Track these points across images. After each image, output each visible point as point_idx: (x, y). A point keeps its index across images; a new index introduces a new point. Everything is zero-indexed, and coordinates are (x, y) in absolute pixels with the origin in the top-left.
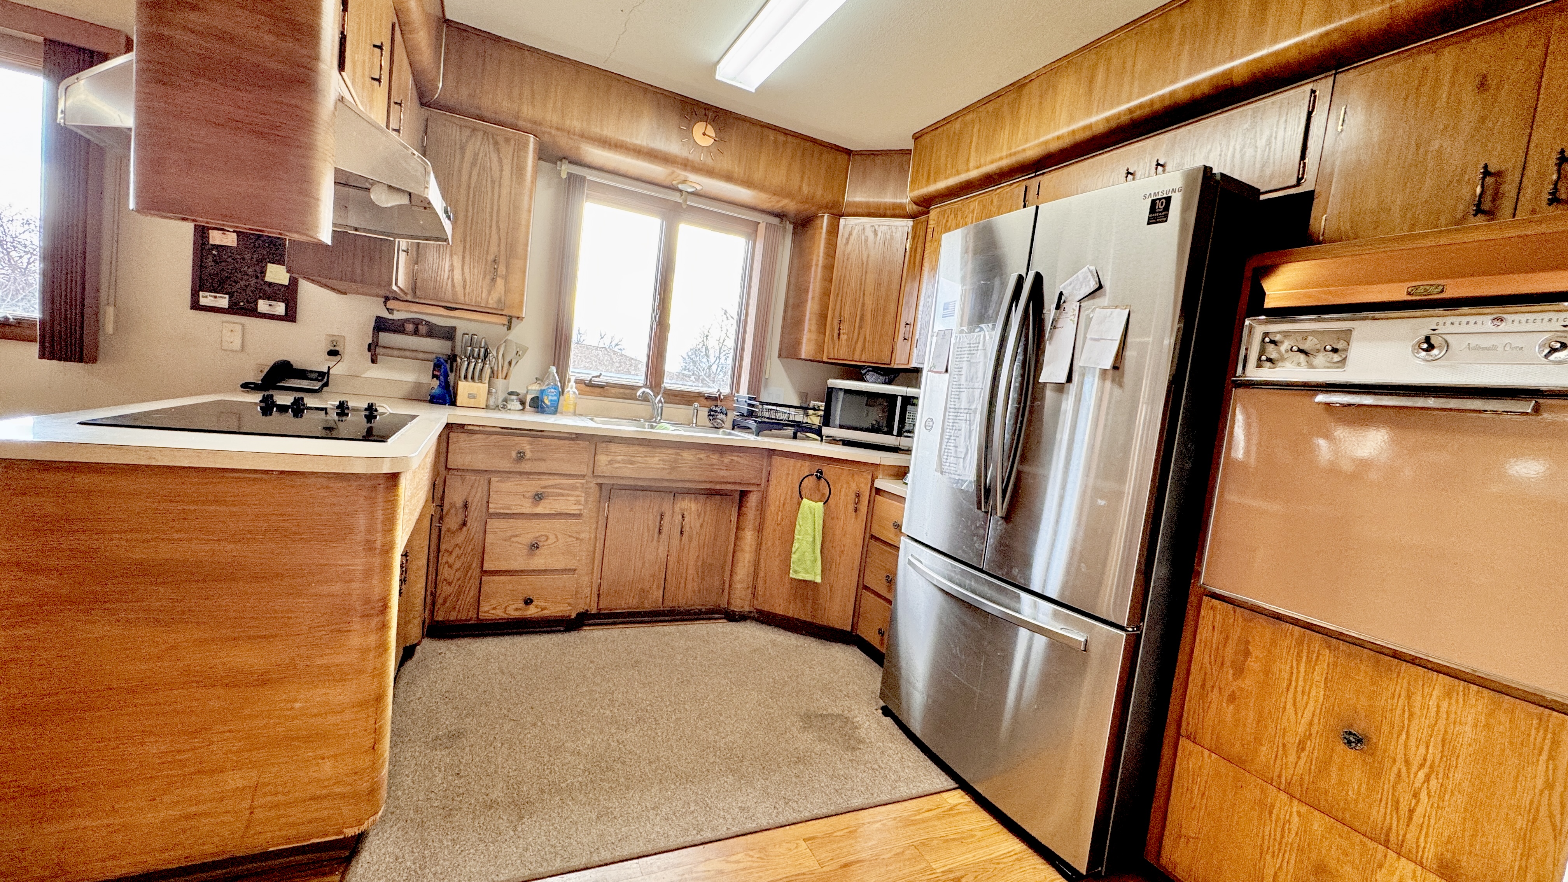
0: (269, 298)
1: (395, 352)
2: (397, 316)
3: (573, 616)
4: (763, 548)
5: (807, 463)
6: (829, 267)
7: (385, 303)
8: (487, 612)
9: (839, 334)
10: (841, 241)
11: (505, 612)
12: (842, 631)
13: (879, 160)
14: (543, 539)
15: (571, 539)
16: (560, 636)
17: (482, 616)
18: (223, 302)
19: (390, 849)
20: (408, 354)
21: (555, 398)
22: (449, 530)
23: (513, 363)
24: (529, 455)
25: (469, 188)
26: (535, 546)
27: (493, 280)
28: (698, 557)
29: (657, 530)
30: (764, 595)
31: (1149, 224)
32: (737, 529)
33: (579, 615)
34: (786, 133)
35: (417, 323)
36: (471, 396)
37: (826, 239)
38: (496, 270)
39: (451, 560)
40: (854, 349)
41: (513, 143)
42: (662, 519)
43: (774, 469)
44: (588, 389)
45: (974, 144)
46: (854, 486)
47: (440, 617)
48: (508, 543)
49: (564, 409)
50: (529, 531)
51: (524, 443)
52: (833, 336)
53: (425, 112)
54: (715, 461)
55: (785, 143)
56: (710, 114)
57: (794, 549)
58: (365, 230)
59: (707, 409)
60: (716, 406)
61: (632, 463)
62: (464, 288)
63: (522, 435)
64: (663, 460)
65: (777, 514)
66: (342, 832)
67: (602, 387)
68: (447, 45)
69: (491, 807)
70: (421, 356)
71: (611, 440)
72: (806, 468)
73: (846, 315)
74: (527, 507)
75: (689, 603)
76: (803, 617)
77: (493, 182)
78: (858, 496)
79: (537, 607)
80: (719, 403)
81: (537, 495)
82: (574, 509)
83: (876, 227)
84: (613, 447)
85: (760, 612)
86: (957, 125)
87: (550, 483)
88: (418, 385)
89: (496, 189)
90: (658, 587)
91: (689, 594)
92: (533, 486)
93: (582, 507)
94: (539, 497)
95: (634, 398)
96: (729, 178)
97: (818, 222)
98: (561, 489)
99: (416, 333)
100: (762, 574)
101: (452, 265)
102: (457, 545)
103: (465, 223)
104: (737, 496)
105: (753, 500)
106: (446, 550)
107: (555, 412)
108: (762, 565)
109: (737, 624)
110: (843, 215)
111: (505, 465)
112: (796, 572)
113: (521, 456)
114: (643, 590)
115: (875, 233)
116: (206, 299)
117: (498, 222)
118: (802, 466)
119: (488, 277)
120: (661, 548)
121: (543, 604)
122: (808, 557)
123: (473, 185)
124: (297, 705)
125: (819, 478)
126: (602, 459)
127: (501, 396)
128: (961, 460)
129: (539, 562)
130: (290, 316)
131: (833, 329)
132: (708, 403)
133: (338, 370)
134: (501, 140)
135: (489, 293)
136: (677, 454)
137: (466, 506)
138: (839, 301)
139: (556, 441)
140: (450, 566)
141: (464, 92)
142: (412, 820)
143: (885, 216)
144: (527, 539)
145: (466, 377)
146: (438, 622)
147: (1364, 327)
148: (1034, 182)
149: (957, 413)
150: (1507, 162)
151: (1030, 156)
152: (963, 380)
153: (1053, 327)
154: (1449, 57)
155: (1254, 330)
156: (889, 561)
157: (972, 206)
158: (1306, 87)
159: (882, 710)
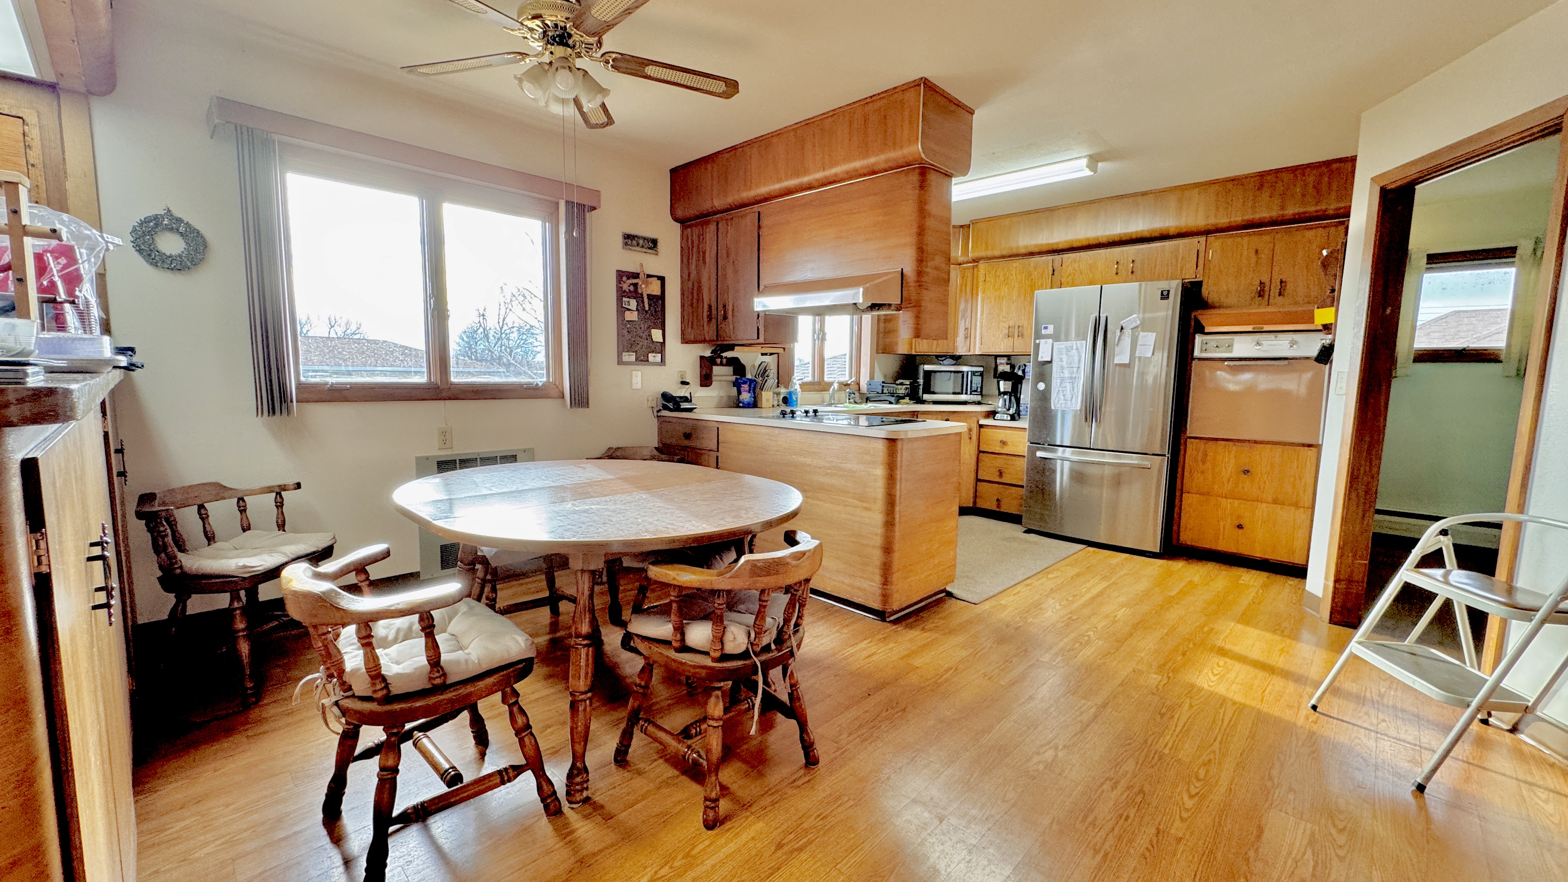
0: (654, 352)
18: (633, 357)
31: (1160, 299)
36: (767, 400)
60: (850, 389)
70: (726, 379)
88: (720, 397)
99: (721, 364)
116: (625, 357)
130: (663, 362)
132: (845, 388)
133: (691, 394)
147: (1237, 338)
148: (1057, 258)
149: (1063, 380)
150: (1266, 279)
151: (1061, 247)
152: (1064, 364)
153: (1119, 340)
154: (1246, 242)
155: (1199, 339)
156: (1000, 462)
157: (1015, 265)
158: (1195, 240)
159: (1025, 532)
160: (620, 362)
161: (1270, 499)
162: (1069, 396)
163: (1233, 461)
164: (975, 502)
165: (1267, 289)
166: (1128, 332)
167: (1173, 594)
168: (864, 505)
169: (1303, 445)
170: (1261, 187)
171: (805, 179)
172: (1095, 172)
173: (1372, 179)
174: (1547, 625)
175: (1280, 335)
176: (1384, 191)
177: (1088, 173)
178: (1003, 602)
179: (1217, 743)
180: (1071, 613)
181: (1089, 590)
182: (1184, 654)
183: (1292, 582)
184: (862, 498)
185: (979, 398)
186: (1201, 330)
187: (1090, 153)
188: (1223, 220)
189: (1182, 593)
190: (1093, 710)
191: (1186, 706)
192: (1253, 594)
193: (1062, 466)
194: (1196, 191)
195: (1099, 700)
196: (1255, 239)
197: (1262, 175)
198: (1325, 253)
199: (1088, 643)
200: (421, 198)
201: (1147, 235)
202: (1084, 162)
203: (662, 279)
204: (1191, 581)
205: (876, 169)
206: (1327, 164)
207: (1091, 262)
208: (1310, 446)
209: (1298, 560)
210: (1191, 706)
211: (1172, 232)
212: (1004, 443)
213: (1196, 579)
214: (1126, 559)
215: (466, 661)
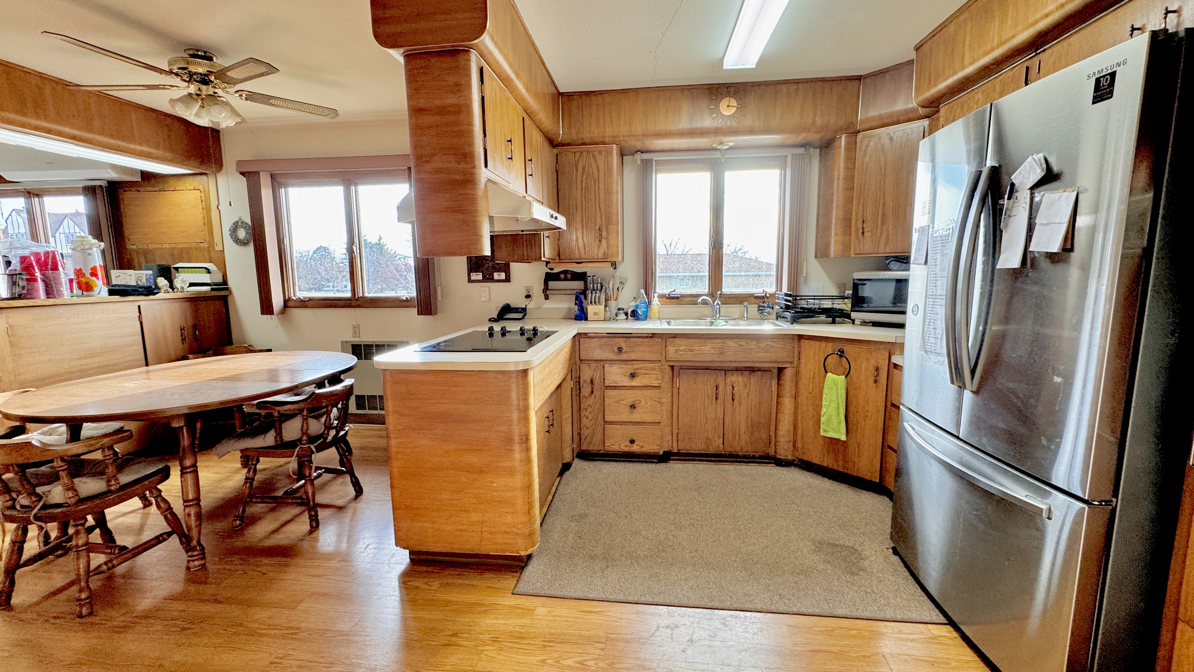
0: (498, 272)
1: (556, 292)
2: (556, 271)
3: (661, 453)
4: (799, 411)
5: (830, 344)
6: (850, 178)
7: (546, 266)
8: (609, 446)
9: (863, 233)
10: (859, 154)
11: (619, 447)
12: (871, 482)
13: (887, 76)
14: (638, 402)
15: (654, 402)
16: (654, 465)
17: (607, 448)
18: (480, 276)
19: (542, 567)
20: (562, 292)
21: (645, 310)
22: (584, 396)
23: (620, 289)
24: (624, 349)
25: (582, 188)
26: (633, 407)
27: (600, 241)
28: (747, 417)
29: (714, 397)
30: (803, 447)
31: (1094, 103)
32: (778, 397)
33: (664, 452)
34: (797, 82)
35: (565, 272)
36: (596, 314)
37: (846, 155)
38: (601, 235)
39: (587, 414)
40: (879, 243)
41: (603, 153)
42: (717, 389)
43: (803, 350)
44: (668, 300)
45: (967, 42)
46: (873, 362)
47: (584, 447)
48: (617, 405)
49: (652, 316)
50: (630, 396)
51: (622, 343)
52: (858, 235)
53: (555, 151)
54: (753, 347)
55: (797, 90)
56: (732, 89)
57: (822, 413)
58: (527, 231)
59: (757, 306)
60: (764, 303)
61: (691, 351)
62: (585, 249)
63: (620, 337)
64: (714, 348)
65: (809, 386)
66: (518, 553)
67: (678, 298)
68: (562, 109)
69: (593, 558)
70: (569, 292)
71: (675, 336)
72: (830, 348)
73: (869, 216)
74: (627, 382)
75: (744, 450)
76: (836, 468)
77: (595, 182)
78: (877, 369)
79: (638, 445)
80: (766, 300)
81: (631, 374)
82: (655, 383)
83: (892, 134)
84: (677, 341)
85: (801, 460)
86: (951, 28)
87: (640, 366)
88: (570, 309)
89: (597, 184)
90: (719, 438)
91: (743, 443)
92: (629, 368)
93: (659, 382)
94: (633, 376)
95: (696, 303)
96: (751, 131)
97: (837, 143)
98: (646, 370)
99: (566, 279)
100: (799, 432)
101: (577, 237)
102: (589, 405)
103: (582, 211)
104: (776, 372)
105: (788, 374)
106: (584, 408)
107: (646, 318)
108: (800, 425)
109: (783, 468)
110: (859, 132)
111: (612, 356)
112: (825, 431)
113: (620, 350)
114: (707, 438)
115: (891, 139)
116: (474, 276)
117: (599, 205)
118: (826, 346)
119: (597, 240)
120: (719, 409)
121: (641, 444)
122: (835, 420)
123: (584, 186)
124: (495, 485)
125: (840, 356)
126: (671, 349)
127: (614, 311)
128: (939, 341)
129: (636, 416)
130: (508, 280)
131: (857, 229)
132: (756, 301)
133: (531, 305)
134: (596, 153)
135: (598, 250)
136: (724, 343)
137: (592, 382)
138: (861, 205)
139: (641, 339)
140: (587, 418)
141: (574, 133)
142: (555, 556)
143: (898, 122)
144: (629, 401)
145: (591, 303)
146: (583, 450)
152: (938, 270)
153: (1009, 216)
159: (892, 551)
160: (470, 281)
162: (939, 331)
164: (881, 478)
166: (1024, 196)
200: (344, 186)
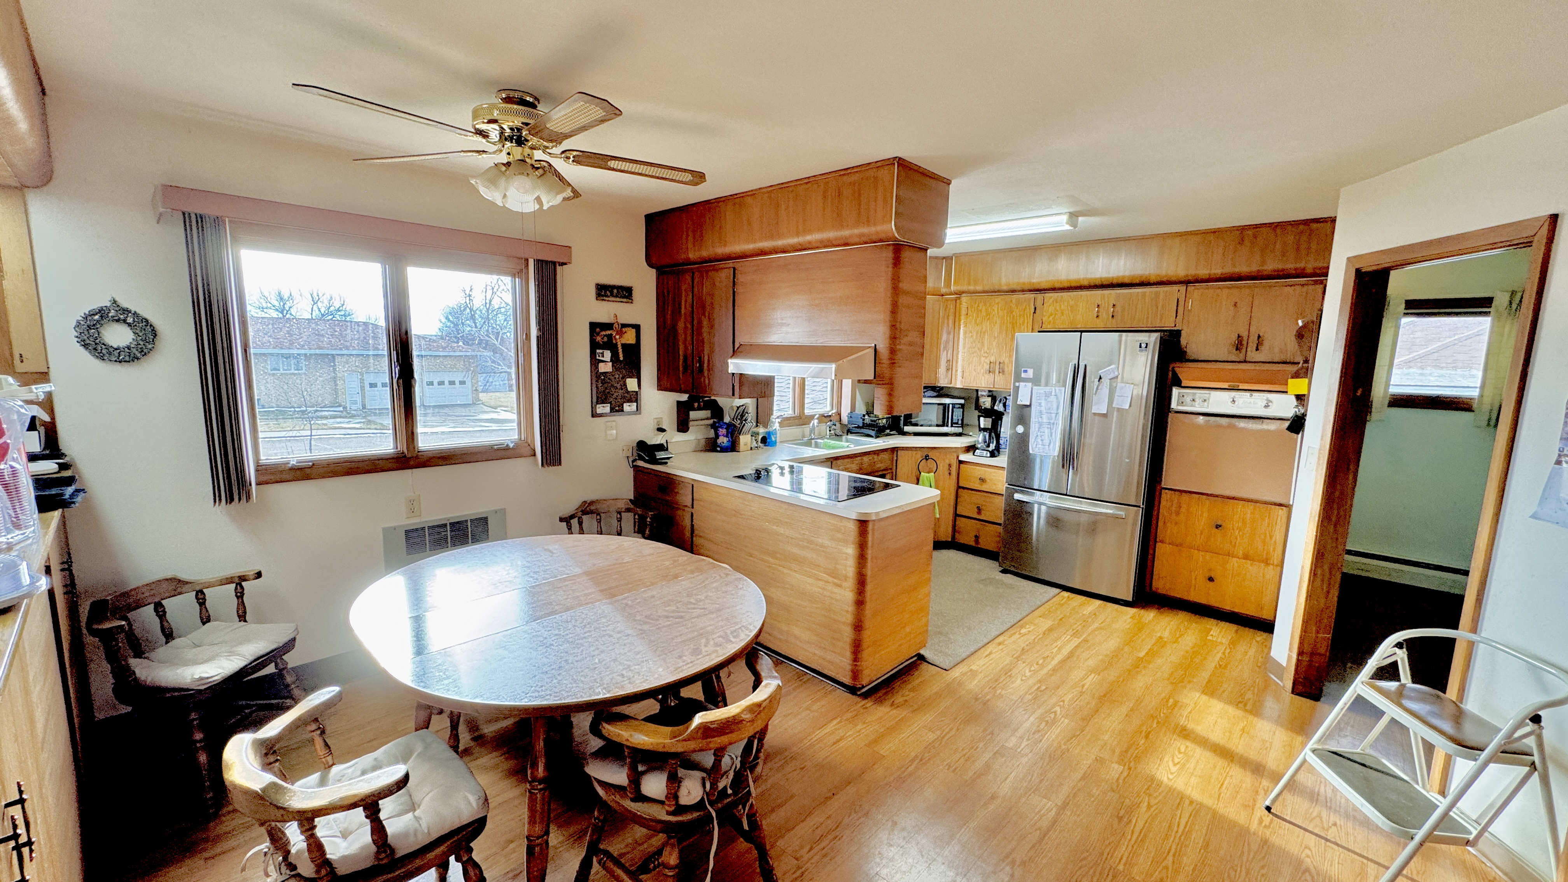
0: (628, 402)
1: (693, 423)
12: (946, 542)
18: (606, 409)
20: (699, 422)
35: (698, 401)
36: (745, 444)
43: (899, 458)
46: (947, 462)
70: (703, 422)
78: (950, 466)
99: (699, 408)
116: (599, 409)
118: (918, 454)
125: (928, 460)
130: (639, 411)
145: (744, 433)
147: (1214, 393)
148: (1040, 296)
149: (1041, 424)
150: (1245, 334)
151: (1043, 286)
152: (1043, 409)
153: (1097, 389)
154: (1225, 292)
155: (1175, 391)
156: (977, 499)
157: (997, 301)
158: (1175, 288)
159: (1003, 572)
160: (594, 415)
161: (1241, 554)
162: (1047, 442)
163: (1205, 515)
164: (953, 536)
165: (1245, 343)
166: (1106, 382)
167: (1142, 654)
168: (835, 581)
169: (1275, 504)
170: (1242, 241)
171: (780, 243)
172: (1074, 225)
173: (1348, 259)
174: (1492, 765)
175: (1256, 394)
176: (1358, 271)
177: (1068, 227)
178: (974, 667)
179: (1170, 858)
180: (1040, 681)
181: (1060, 649)
182: (1147, 737)
183: (1260, 636)
184: (833, 574)
185: (960, 430)
186: (1178, 383)
187: (1071, 210)
188: (1203, 272)
189: (1152, 654)
190: (1053, 813)
191: (1144, 806)
192: (1220, 655)
193: (1039, 510)
194: (1177, 240)
195: (1059, 799)
196: (1235, 291)
197: (1243, 229)
198: (1300, 323)
199: (1054, 721)
200: (383, 264)
201: (1127, 281)
202: (1065, 218)
203: (637, 328)
204: (1161, 638)
205: (848, 241)
206: (1307, 222)
207: (1072, 303)
208: (1281, 505)
209: (1266, 615)
210: (1149, 807)
211: (1153, 279)
212: (982, 480)
213: (1166, 634)
214: (1099, 606)
215: (415, 832)
